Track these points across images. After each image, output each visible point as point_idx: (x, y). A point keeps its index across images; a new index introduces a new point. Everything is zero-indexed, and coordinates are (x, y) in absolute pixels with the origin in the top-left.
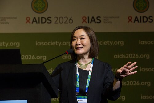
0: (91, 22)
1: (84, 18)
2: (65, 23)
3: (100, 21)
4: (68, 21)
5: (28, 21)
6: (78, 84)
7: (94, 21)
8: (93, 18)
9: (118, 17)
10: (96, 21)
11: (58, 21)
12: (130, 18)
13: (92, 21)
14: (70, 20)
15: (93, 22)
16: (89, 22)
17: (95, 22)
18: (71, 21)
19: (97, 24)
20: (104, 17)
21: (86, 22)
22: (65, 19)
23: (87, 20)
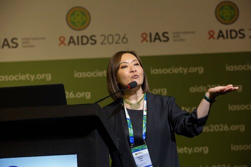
0: (154, 41)
1: (144, 36)
2: (116, 43)
3: (168, 39)
4: (120, 41)
5: (62, 42)
6: (131, 131)
7: (159, 39)
8: (157, 34)
9: (194, 32)
10: (162, 38)
11: (106, 41)
12: (211, 33)
13: (155, 39)
14: (124, 38)
15: (157, 41)
16: (151, 41)
17: (161, 41)
18: (125, 40)
19: (163, 43)
20: (174, 33)
21: (147, 41)
22: (116, 38)
23: (148, 39)
